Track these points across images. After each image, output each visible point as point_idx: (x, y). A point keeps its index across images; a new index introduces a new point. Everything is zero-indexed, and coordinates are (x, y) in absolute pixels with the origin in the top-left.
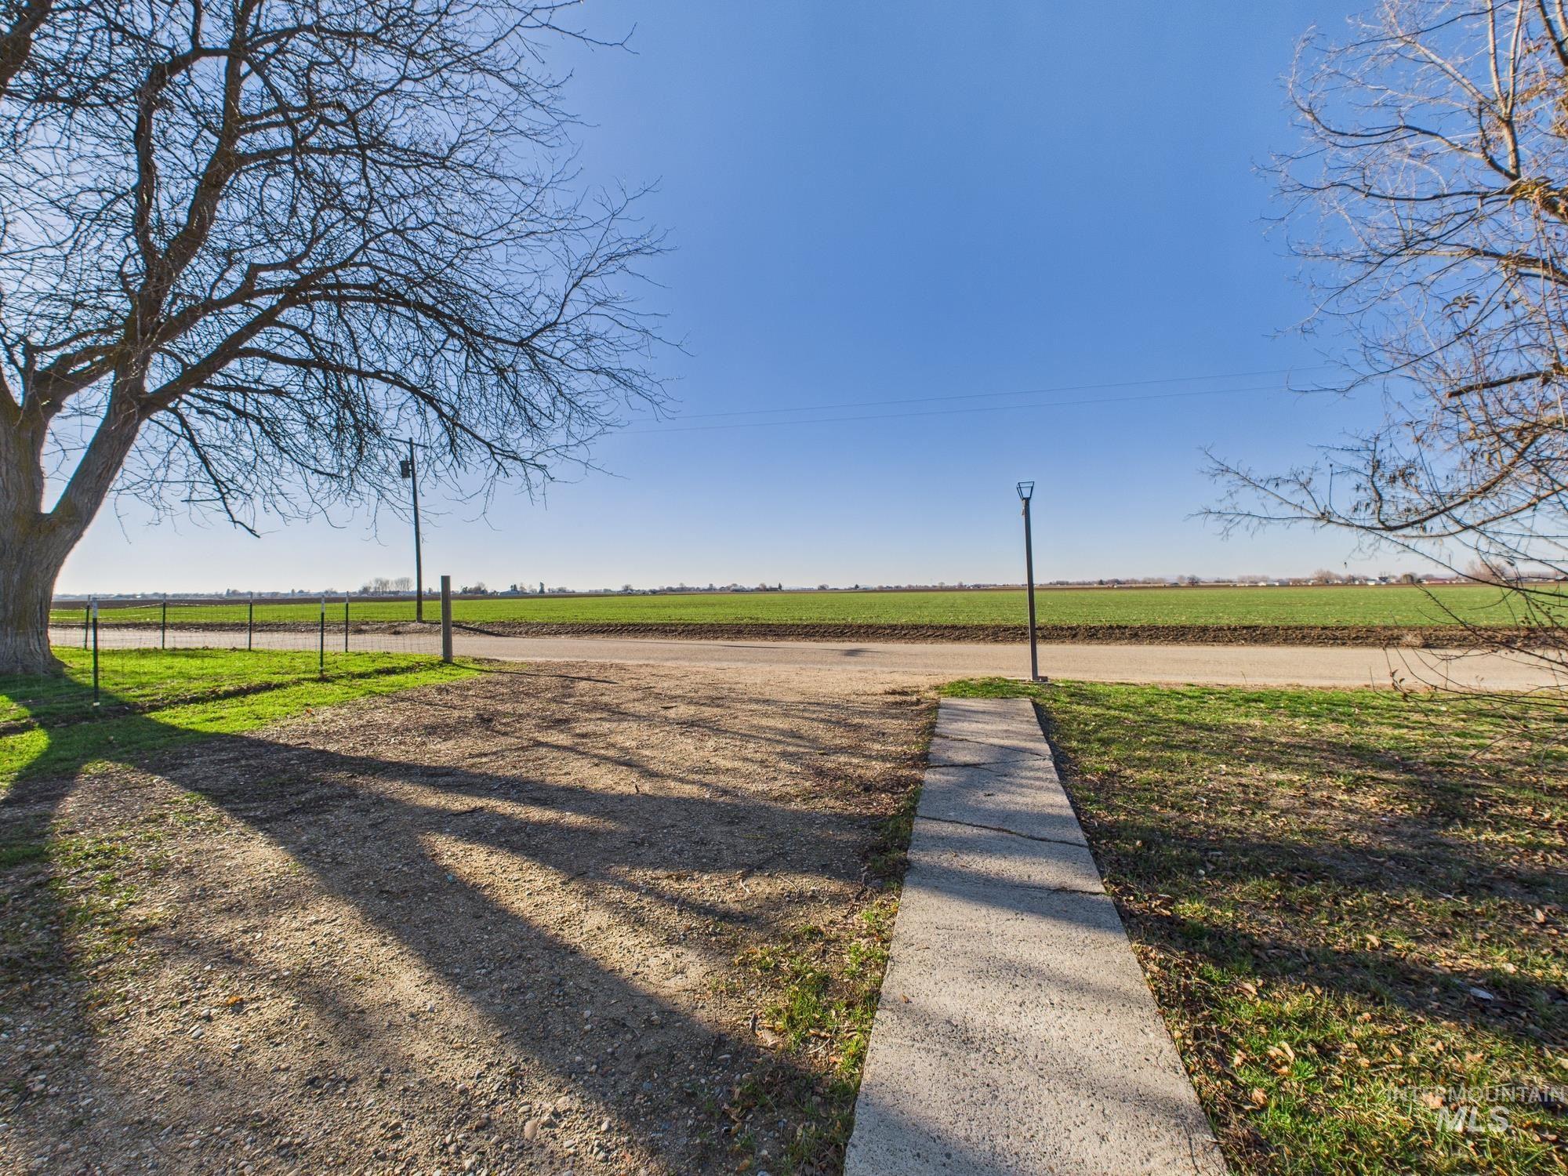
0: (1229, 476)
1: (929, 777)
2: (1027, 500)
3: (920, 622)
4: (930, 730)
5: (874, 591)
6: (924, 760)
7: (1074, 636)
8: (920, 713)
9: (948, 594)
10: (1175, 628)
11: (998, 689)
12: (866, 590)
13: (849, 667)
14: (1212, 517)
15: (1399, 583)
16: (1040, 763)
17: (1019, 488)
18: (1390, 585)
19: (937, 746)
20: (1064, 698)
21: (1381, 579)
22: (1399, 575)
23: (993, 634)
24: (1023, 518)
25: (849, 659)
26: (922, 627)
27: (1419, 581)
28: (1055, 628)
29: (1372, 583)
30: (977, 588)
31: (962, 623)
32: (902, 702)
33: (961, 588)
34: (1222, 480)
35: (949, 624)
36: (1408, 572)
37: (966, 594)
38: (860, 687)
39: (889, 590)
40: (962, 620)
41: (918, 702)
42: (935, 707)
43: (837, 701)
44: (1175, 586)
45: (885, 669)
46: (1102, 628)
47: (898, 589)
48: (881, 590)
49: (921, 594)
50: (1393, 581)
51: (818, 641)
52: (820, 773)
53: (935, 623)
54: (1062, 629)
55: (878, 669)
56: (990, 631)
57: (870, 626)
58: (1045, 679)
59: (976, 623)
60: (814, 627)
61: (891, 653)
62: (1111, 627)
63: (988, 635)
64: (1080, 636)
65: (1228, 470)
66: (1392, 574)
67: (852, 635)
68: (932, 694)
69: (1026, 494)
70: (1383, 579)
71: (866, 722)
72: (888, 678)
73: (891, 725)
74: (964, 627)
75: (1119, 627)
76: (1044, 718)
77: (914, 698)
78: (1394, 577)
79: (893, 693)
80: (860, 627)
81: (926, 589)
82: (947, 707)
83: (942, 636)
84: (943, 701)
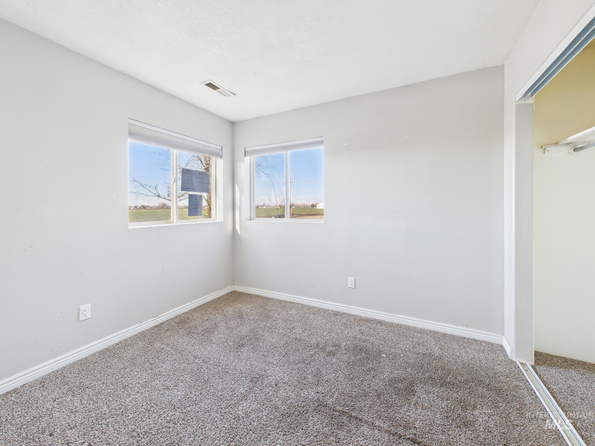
15: (140, 208)
18: (137, 209)
21: (135, 207)
22: (140, 205)
27: (145, 208)
29: (132, 208)
36: (142, 204)
50: (138, 207)
66: (138, 205)
70: (136, 207)
78: (139, 206)
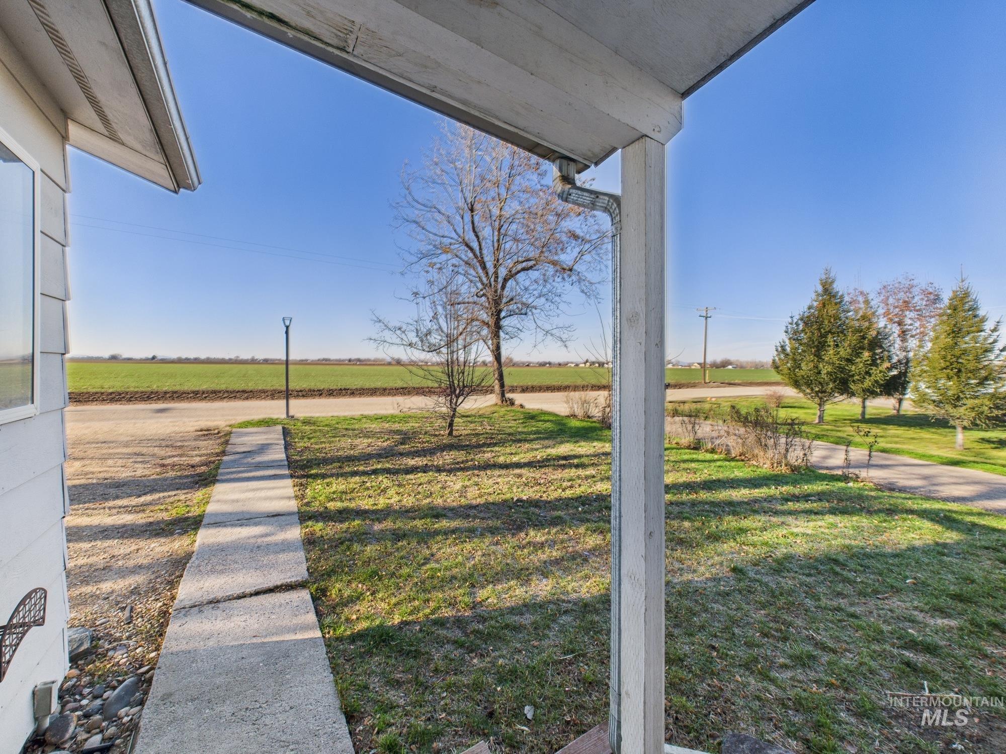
0: (381, 324)
1: (225, 458)
2: (287, 327)
3: (218, 388)
4: (227, 443)
5: (172, 362)
6: (224, 453)
7: (321, 395)
8: (220, 438)
9: (241, 366)
10: (372, 389)
11: (267, 423)
12: (164, 361)
13: (162, 420)
14: (372, 341)
16: (279, 447)
17: (284, 319)
19: (229, 448)
20: (299, 424)
23: (271, 395)
24: (285, 335)
25: (159, 414)
26: (220, 392)
28: (310, 390)
30: (266, 361)
31: (250, 388)
32: (207, 433)
33: (253, 362)
34: (378, 325)
35: (241, 389)
37: (256, 366)
38: (177, 429)
39: (187, 361)
40: (251, 386)
41: (219, 433)
42: (230, 433)
43: (162, 437)
44: (389, 364)
45: (191, 419)
46: (336, 390)
47: (197, 361)
48: (180, 361)
49: (218, 366)
51: (124, 404)
52: (163, 465)
53: (230, 388)
54: (314, 391)
55: (186, 420)
56: (269, 393)
57: (176, 392)
58: (293, 417)
59: (260, 388)
60: (120, 394)
61: (196, 409)
62: (341, 389)
63: (268, 396)
64: (324, 395)
65: (380, 321)
67: (159, 399)
68: (228, 429)
69: (287, 323)
71: (186, 444)
72: (196, 424)
73: (201, 444)
74: (251, 391)
75: (345, 389)
76: (286, 432)
77: (216, 431)
79: (201, 430)
80: (166, 393)
81: (222, 362)
82: (235, 433)
83: (235, 397)
84: (234, 430)
